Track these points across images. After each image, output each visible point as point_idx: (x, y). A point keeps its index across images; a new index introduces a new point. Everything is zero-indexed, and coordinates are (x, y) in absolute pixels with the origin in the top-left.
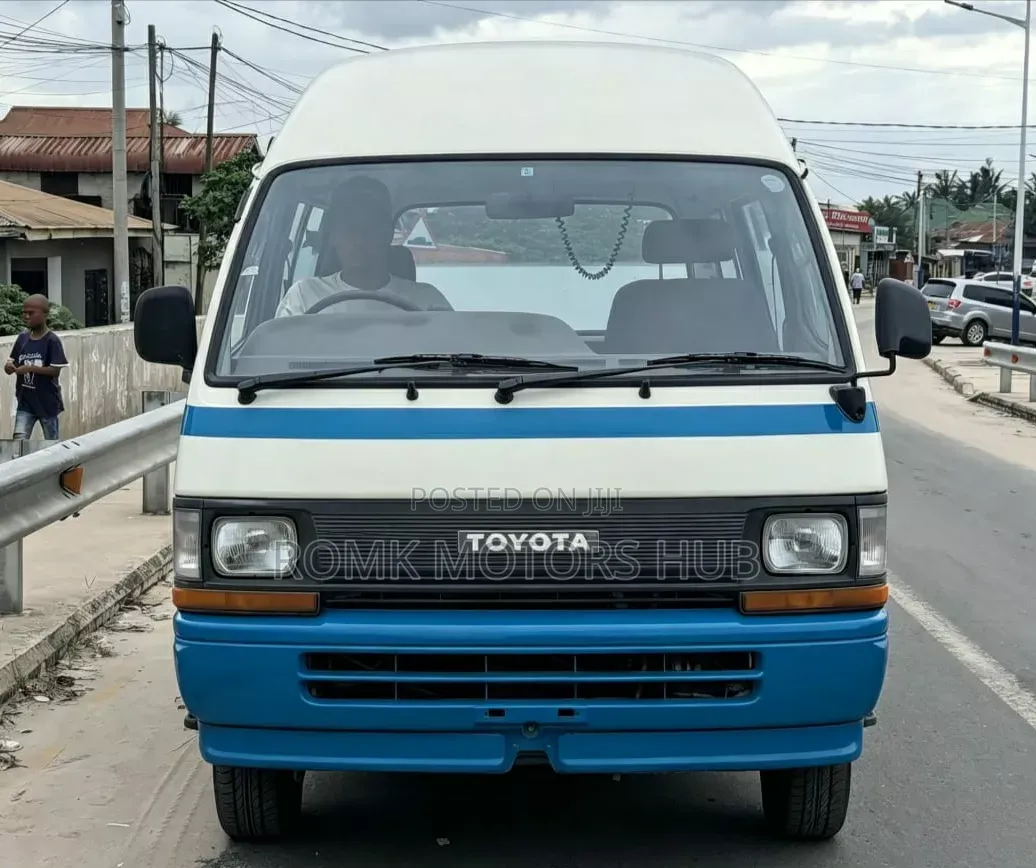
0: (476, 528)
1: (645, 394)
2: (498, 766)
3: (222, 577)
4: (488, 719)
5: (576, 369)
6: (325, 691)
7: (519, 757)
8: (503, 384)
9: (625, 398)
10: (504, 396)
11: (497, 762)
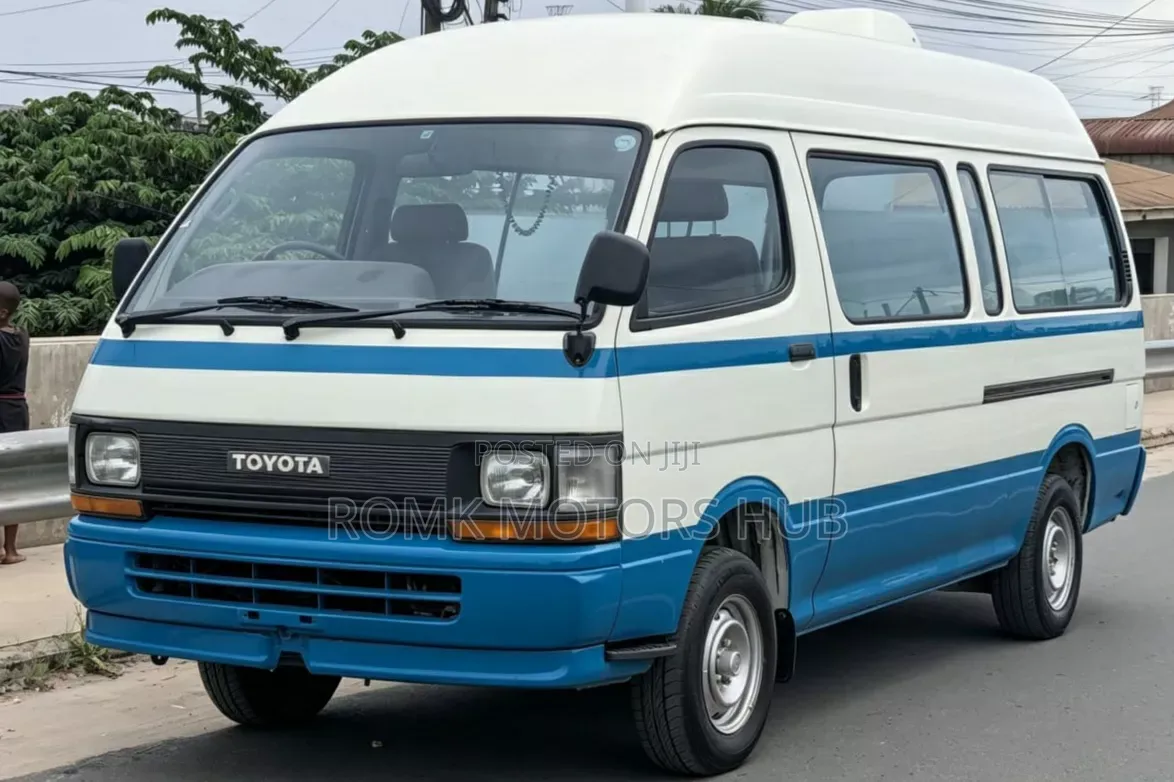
0: (238, 449)
1: (399, 334)
2: (263, 663)
3: (93, 484)
4: (246, 619)
5: (356, 310)
6: (146, 585)
7: (281, 659)
8: (289, 323)
9: (383, 338)
10: (292, 332)
11: (262, 658)
